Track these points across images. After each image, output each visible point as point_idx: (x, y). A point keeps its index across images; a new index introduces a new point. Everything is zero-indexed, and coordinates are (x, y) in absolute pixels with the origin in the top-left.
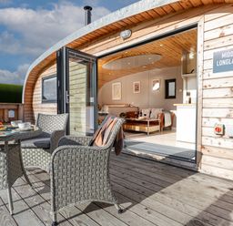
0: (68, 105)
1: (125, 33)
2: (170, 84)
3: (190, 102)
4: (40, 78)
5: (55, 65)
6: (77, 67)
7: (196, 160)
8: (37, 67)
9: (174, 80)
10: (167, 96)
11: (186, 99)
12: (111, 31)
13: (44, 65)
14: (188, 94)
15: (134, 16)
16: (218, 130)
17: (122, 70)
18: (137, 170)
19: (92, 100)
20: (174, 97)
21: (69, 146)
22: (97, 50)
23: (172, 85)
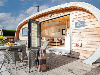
0: (31, 37)
1: (49, 15)
2: (63, 30)
3: (69, 36)
4: (22, 28)
5: (27, 24)
6: (34, 25)
7: (71, 54)
8: (21, 24)
9: (64, 29)
10: (62, 34)
11: (68, 35)
12: (45, 15)
13: (23, 24)
14: (69, 33)
15: (52, 11)
16: (76, 44)
17: (48, 26)
18: (54, 57)
19: (39, 36)
20: (64, 34)
21: (34, 49)
22: (40, 20)
23: (64, 31)
